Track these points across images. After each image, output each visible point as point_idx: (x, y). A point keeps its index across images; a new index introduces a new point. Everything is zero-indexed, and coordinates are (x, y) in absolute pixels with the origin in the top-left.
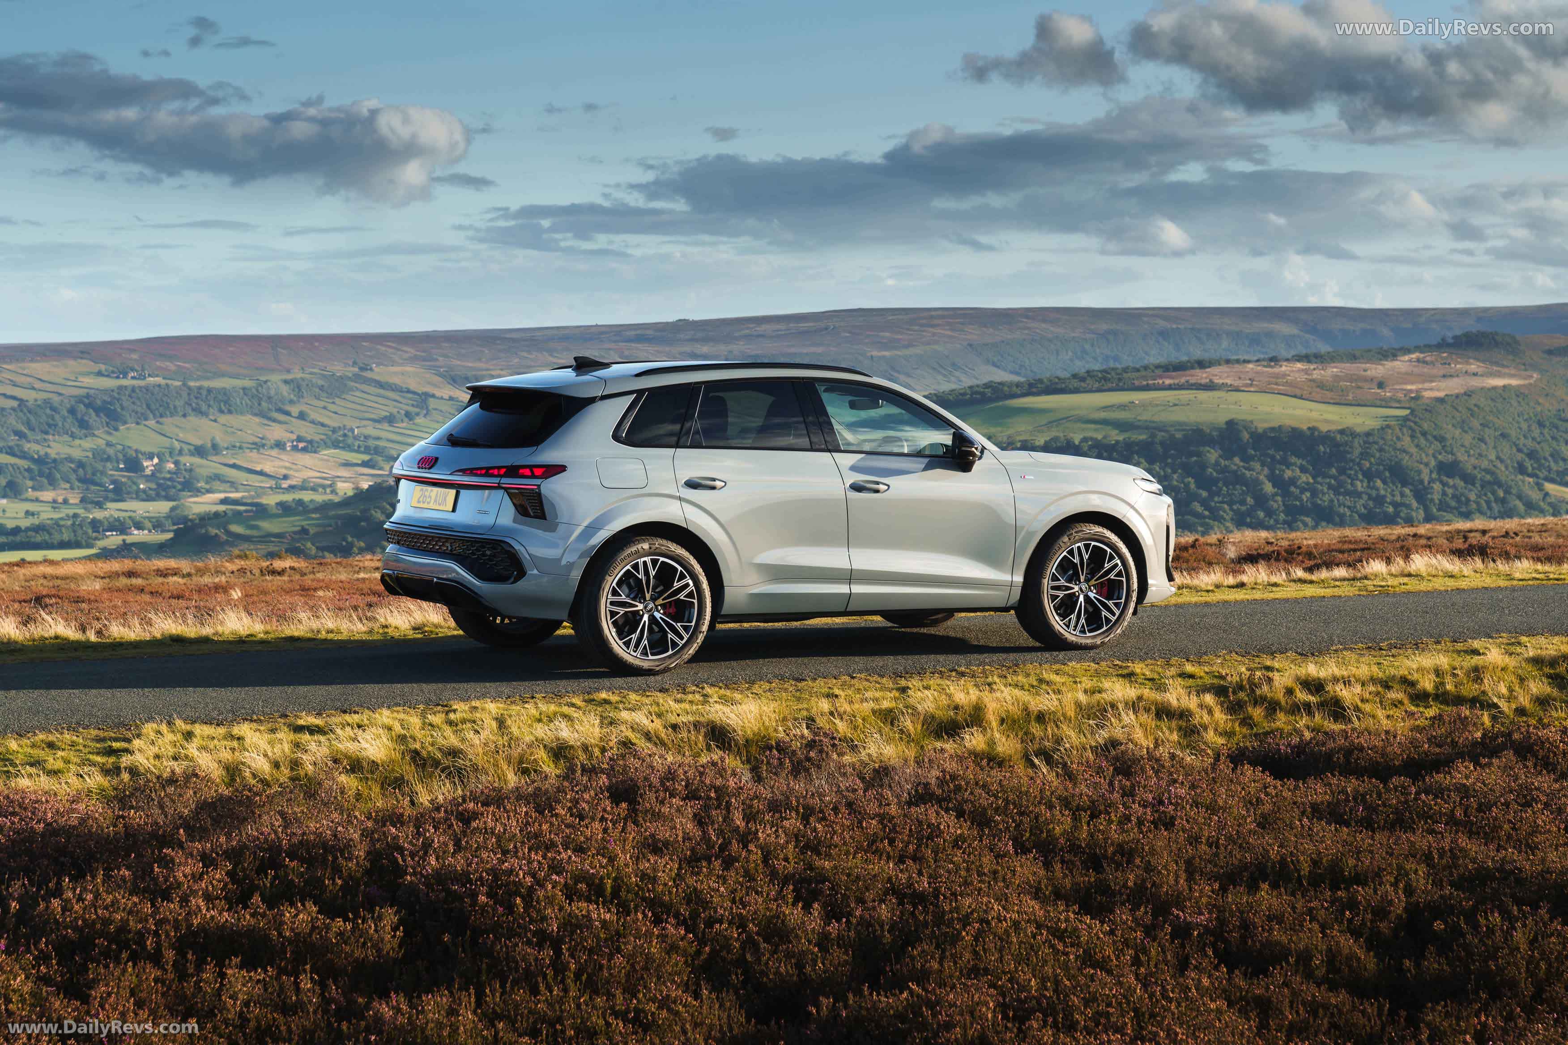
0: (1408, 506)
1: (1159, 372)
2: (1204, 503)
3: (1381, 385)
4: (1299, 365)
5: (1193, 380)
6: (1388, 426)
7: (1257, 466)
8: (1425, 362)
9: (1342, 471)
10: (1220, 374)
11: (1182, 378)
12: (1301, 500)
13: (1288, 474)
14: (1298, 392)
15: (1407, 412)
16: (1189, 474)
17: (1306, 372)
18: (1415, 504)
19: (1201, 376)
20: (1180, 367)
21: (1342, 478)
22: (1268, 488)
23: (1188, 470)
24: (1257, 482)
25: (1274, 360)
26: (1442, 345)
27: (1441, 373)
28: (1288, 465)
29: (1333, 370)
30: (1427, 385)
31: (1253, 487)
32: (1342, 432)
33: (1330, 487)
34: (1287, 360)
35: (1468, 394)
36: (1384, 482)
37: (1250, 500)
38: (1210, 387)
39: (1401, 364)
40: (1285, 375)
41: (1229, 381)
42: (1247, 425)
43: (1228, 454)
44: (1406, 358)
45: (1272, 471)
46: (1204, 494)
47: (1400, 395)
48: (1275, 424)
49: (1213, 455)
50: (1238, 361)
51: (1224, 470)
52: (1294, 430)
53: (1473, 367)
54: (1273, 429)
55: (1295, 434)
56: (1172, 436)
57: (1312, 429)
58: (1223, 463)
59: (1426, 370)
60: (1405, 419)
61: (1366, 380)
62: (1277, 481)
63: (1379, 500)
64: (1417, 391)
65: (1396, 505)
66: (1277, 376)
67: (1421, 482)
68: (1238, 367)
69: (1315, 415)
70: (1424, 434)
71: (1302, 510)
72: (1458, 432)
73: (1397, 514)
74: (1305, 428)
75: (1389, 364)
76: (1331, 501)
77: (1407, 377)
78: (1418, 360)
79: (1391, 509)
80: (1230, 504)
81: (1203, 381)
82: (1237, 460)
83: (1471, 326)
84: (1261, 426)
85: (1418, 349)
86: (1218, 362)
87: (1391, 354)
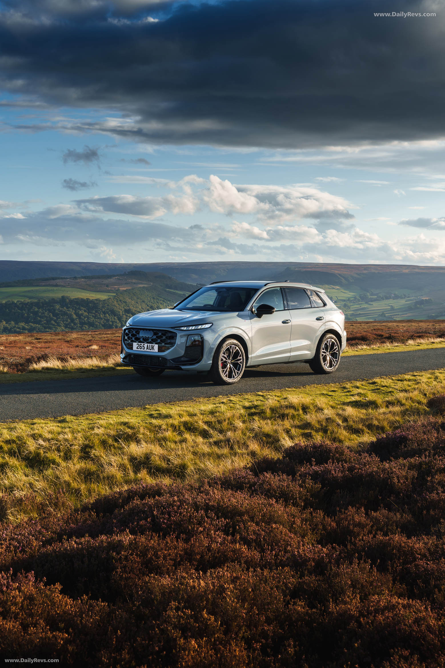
0: (116, 322)
1: (40, 281)
2: (55, 321)
3: (107, 286)
4: (83, 280)
5: (51, 284)
6: (110, 298)
7: (71, 310)
8: (120, 279)
9: (96, 312)
10: (59, 282)
11: (47, 283)
12: (84, 320)
13: (80, 312)
14: (83, 288)
15: (116, 294)
16: (50, 313)
17: (85, 281)
18: (118, 322)
19: (53, 282)
20: (47, 280)
21: (96, 313)
22: (75, 316)
23: (50, 311)
24: (71, 315)
25: (75, 278)
26: (125, 274)
27: (125, 283)
28: (81, 310)
29: (93, 281)
30: (121, 286)
31: (70, 316)
32: (96, 300)
33: (93, 316)
34: (79, 278)
35: (133, 289)
36: (109, 315)
37: (69, 320)
38: (56, 286)
39: (113, 280)
40: (79, 282)
41: (62, 284)
42: (68, 298)
43: (62, 306)
44: (114, 278)
45: (76, 311)
46: (55, 318)
47: (113, 289)
49: (57, 307)
50: (64, 278)
51: (61, 311)
52: (82, 299)
53: (134, 281)
54: (76, 299)
55: (83, 300)
56: (45, 301)
57: (87, 299)
58: (61, 309)
59: (120, 282)
60: (115, 296)
61: (103, 284)
62: (77, 314)
63: (108, 320)
64: (118, 288)
65: (112, 322)
66: (76, 283)
67: (120, 315)
68: (64, 280)
70: (120, 301)
71: (85, 323)
73: (113, 325)
74: (85, 298)
75: (109, 280)
76: (93, 321)
77: (115, 284)
78: (118, 279)
79: (111, 323)
80: (63, 321)
81: (54, 284)
82: (65, 308)
83: (133, 269)
84: (72, 298)
85: (117, 275)
86: (59, 278)
87: (109, 277)
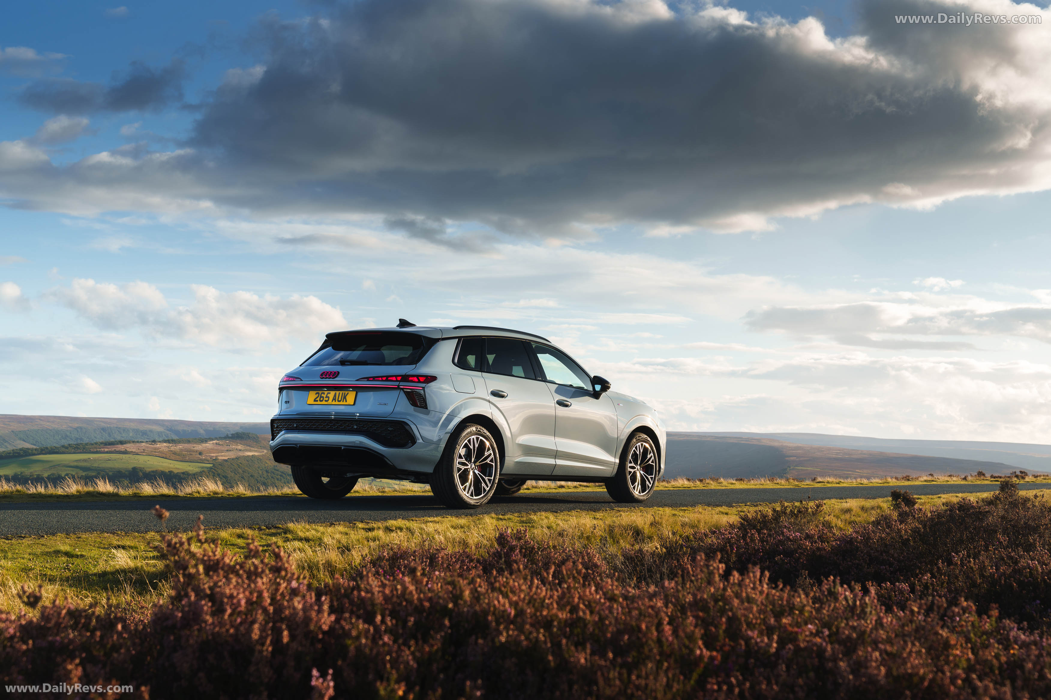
1: (102, 446)
3: (200, 454)
4: (165, 444)
5: (117, 450)
6: (203, 471)
8: (219, 444)
10: (130, 447)
11: (113, 448)
14: (164, 455)
15: (211, 465)
17: (168, 447)
19: (121, 448)
20: (112, 444)
25: (154, 441)
26: (226, 437)
27: (226, 449)
29: (180, 446)
30: (220, 454)
32: (183, 473)
34: (160, 442)
35: (237, 458)
38: (125, 452)
39: (209, 445)
40: (159, 448)
41: (134, 450)
42: (141, 469)
44: (211, 442)
47: (208, 458)
48: (154, 469)
50: (138, 442)
53: (240, 447)
54: (153, 472)
55: (163, 473)
56: (107, 474)
57: (171, 472)
59: (219, 448)
60: (211, 468)
61: (193, 451)
64: (216, 457)
66: (155, 449)
68: (138, 444)
69: (172, 466)
70: (219, 475)
72: (233, 474)
74: (167, 471)
75: (204, 445)
77: (211, 451)
78: (216, 444)
81: (122, 450)
83: (238, 429)
84: (148, 470)
85: (216, 439)
86: (129, 442)
87: (205, 441)
